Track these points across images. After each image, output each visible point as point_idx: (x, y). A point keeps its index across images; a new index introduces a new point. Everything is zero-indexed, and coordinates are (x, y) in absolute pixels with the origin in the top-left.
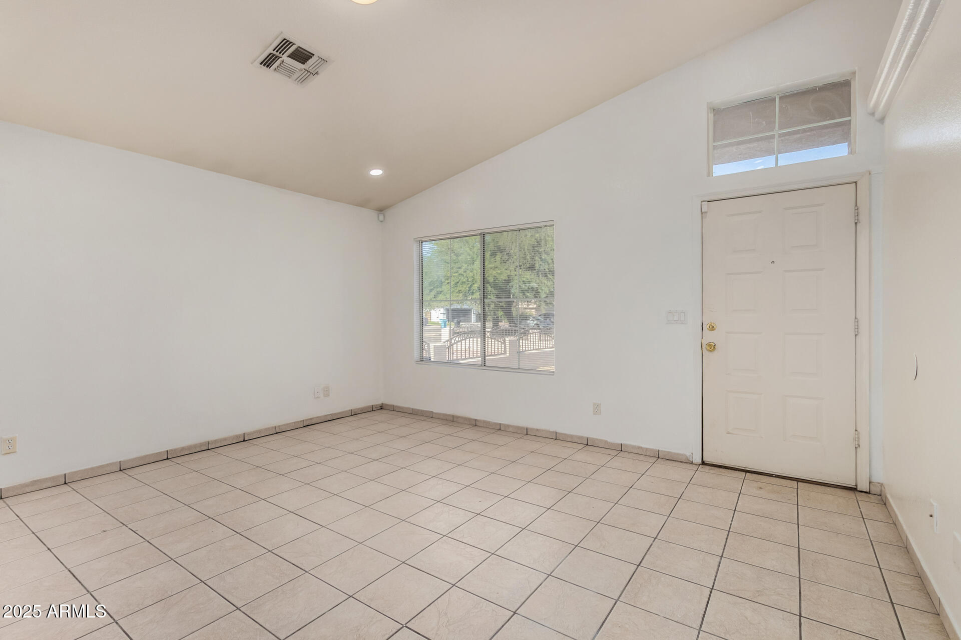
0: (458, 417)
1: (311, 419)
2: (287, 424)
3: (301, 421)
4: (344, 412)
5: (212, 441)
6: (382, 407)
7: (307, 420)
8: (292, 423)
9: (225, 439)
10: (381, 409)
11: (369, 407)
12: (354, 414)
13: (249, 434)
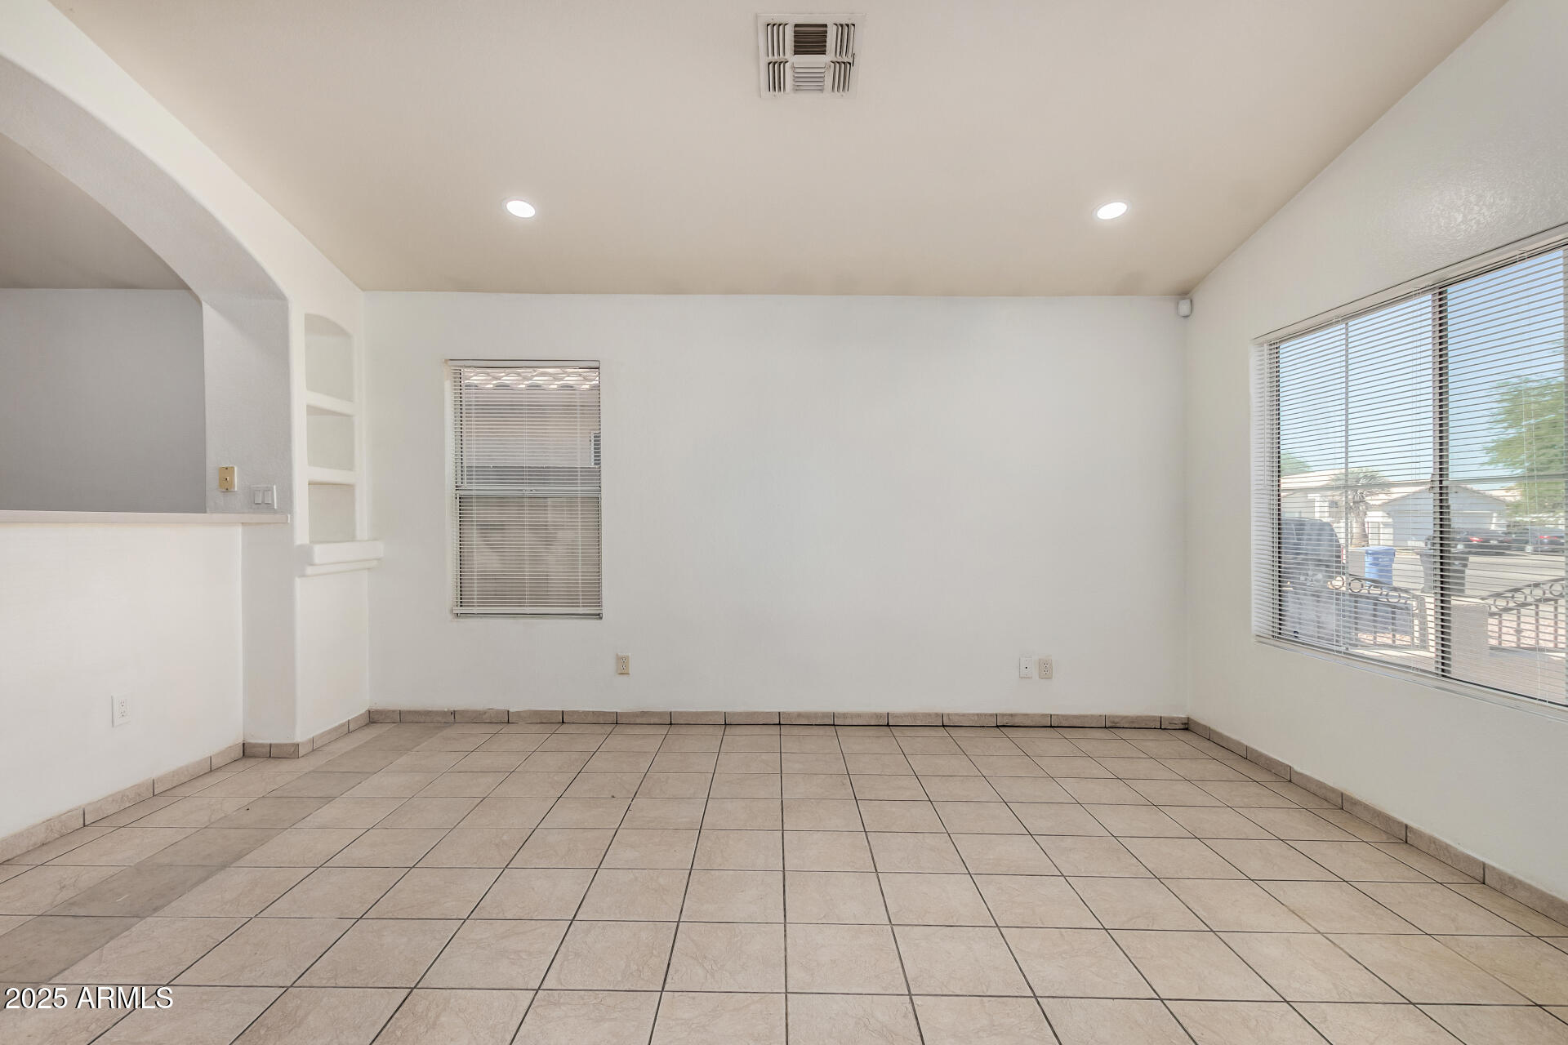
0: (1355, 803)
1: (1011, 715)
2: (964, 715)
3: (991, 715)
4: (1086, 716)
5: (839, 714)
6: (1187, 726)
7: (1003, 715)
8: (974, 714)
9: (859, 715)
10: (1187, 729)
11: (1153, 718)
12: (1112, 726)
13: (896, 716)
